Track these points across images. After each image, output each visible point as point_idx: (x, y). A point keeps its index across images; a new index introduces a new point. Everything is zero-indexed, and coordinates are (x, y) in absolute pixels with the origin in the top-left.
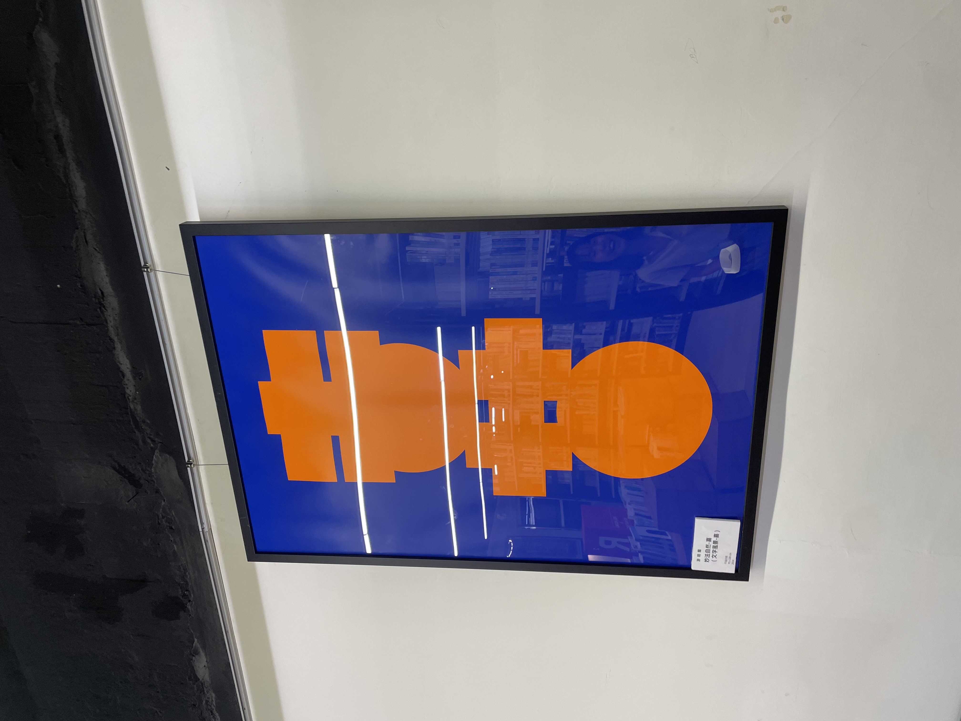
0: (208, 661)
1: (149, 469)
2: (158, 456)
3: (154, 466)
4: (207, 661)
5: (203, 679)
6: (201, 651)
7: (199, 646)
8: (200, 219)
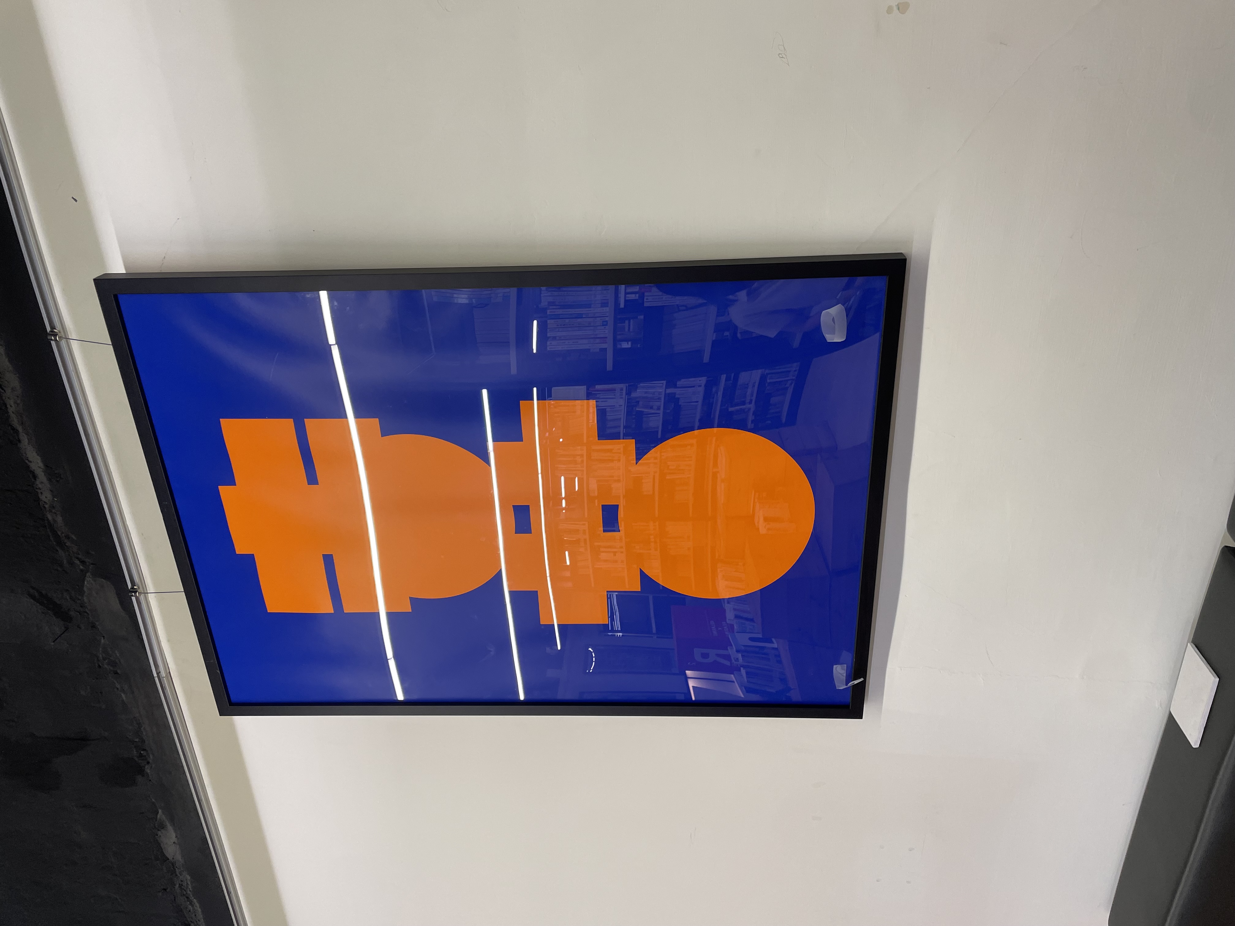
0: (178, 837)
1: (80, 598)
2: (90, 580)
3: (86, 594)
4: (176, 837)
5: (173, 859)
6: (168, 824)
7: (164, 817)
8: (126, 269)
